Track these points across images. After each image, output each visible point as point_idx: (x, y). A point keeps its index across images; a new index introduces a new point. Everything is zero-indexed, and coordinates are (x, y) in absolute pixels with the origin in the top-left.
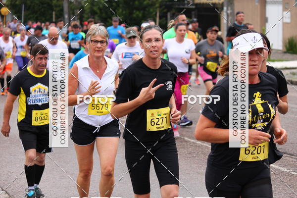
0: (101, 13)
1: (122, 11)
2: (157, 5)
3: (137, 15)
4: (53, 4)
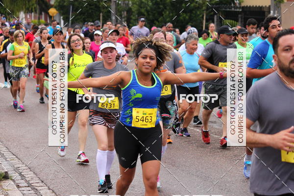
0: (148, 15)
1: (169, 13)
2: (204, 8)
3: (184, 18)
4: (100, 6)
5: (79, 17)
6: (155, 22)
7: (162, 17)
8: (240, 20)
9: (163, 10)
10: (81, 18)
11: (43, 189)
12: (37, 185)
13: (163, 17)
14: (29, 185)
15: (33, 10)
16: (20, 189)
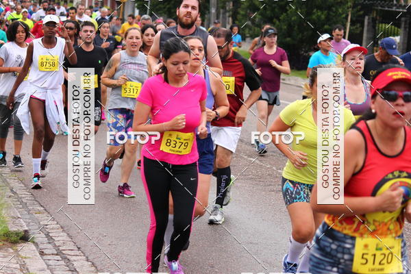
5: (162, 6)
6: (275, 20)
7: (285, 14)
8: (403, 26)
10: (164, 8)
11: (78, 260)
12: (69, 252)
13: (287, 15)
14: (59, 253)
16: (45, 257)
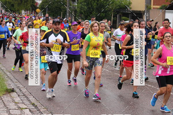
0: (85, 13)
1: (95, 13)
2: (112, 11)
3: (103, 15)
4: (62, 8)
8: (130, 17)
9: (92, 11)
15: (29, 9)
